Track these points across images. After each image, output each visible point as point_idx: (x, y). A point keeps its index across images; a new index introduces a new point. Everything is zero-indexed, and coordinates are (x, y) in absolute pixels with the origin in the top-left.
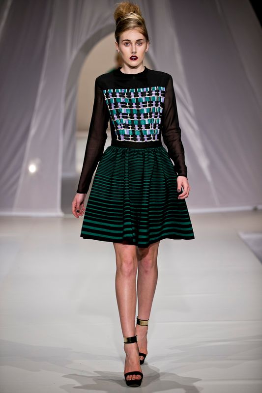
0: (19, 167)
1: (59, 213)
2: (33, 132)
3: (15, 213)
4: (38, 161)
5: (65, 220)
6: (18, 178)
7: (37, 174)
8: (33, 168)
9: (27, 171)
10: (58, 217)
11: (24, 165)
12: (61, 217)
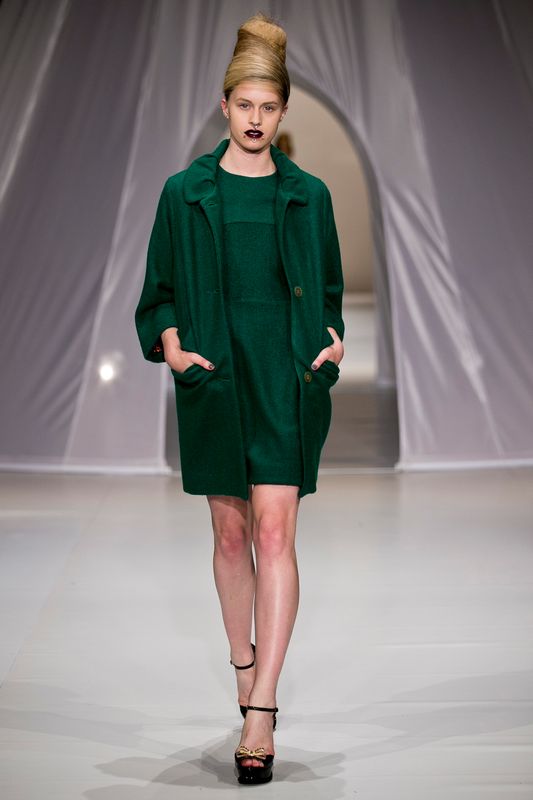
0: (77, 368)
1: (161, 467)
2: (107, 295)
3: (66, 467)
4: (118, 356)
5: (173, 481)
6: (76, 391)
7: (116, 383)
8: (107, 372)
9: (95, 377)
10: (158, 476)
11: (89, 364)
12: (165, 476)
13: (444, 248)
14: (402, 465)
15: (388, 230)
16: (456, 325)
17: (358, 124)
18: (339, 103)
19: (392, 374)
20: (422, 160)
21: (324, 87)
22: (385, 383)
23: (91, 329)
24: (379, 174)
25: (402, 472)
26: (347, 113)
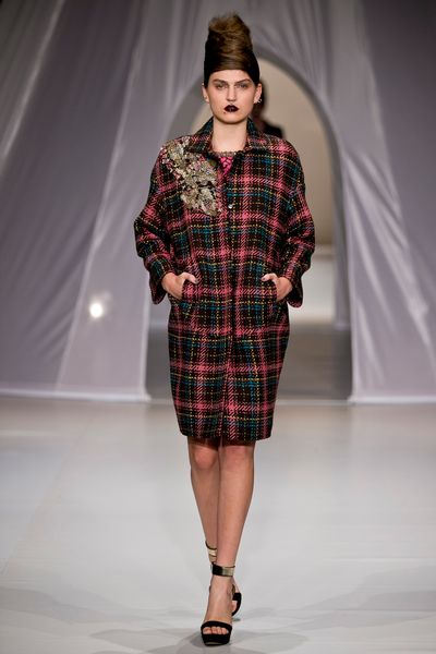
0: (70, 306)
1: (142, 395)
2: (97, 241)
3: (58, 393)
4: (107, 296)
5: (152, 409)
6: (67, 328)
7: (104, 319)
8: (97, 310)
9: (86, 314)
10: (139, 403)
11: (80, 303)
12: (145, 403)
13: (396, 207)
14: (355, 398)
15: (347, 191)
16: (405, 274)
17: (322, 96)
18: (305, 76)
19: (348, 318)
20: (379, 129)
21: (292, 63)
22: (341, 325)
25: (354, 405)
26: (313, 86)
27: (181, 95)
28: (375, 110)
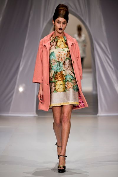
1: (35, 115)
2: (21, 69)
4: (24, 85)
5: (38, 118)
6: (12, 95)
7: (23, 92)
8: (21, 89)
9: (18, 91)
11: (16, 87)
12: (36, 117)
13: (110, 57)
14: (99, 114)
15: (95, 52)
16: (113, 77)
17: (87, 24)
18: (82, 18)
19: (96, 90)
20: (105, 33)
21: (78, 14)
22: (94, 93)
23: (16, 78)
24: (93, 38)
25: (99, 116)
26: (85, 21)
27: (45, 24)
28: (103, 27)
